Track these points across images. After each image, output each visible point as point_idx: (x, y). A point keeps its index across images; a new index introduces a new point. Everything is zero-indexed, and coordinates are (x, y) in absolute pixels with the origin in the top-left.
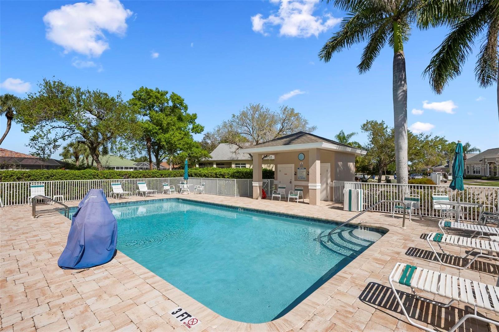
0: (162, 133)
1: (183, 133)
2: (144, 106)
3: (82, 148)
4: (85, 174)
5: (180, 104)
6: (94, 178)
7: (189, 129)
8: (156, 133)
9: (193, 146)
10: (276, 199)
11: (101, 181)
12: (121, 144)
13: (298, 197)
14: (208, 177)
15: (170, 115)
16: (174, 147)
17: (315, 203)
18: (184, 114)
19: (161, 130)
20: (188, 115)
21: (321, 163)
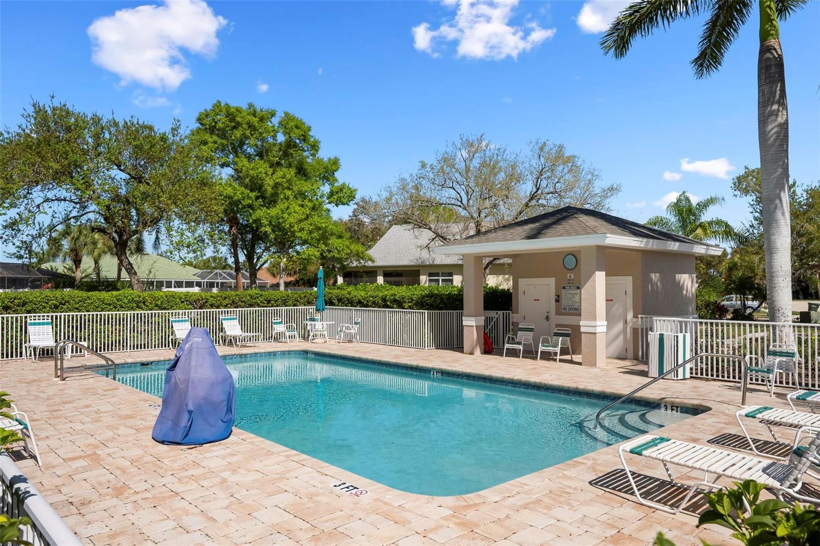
0: (262, 206)
1: (310, 205)
2: (223, 145)
3: (88, 240)
4: (121, 300)
5: (302, 138)
6: (138, 307)
7: (322, 196)
8: (250, 206)
9: (332, 234)
10: (513, 353)
11: (152, 314)
12: (182, 235)
13: (558, 350)
14: (367, 306)
15: (279, 164)
16: (290, 238)
17: (593, 364)
18: (309, 160)
19: (260, 200)
20: (320, 161)
21: (606, 276)
